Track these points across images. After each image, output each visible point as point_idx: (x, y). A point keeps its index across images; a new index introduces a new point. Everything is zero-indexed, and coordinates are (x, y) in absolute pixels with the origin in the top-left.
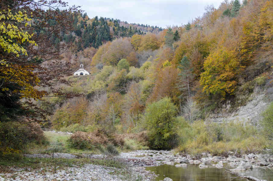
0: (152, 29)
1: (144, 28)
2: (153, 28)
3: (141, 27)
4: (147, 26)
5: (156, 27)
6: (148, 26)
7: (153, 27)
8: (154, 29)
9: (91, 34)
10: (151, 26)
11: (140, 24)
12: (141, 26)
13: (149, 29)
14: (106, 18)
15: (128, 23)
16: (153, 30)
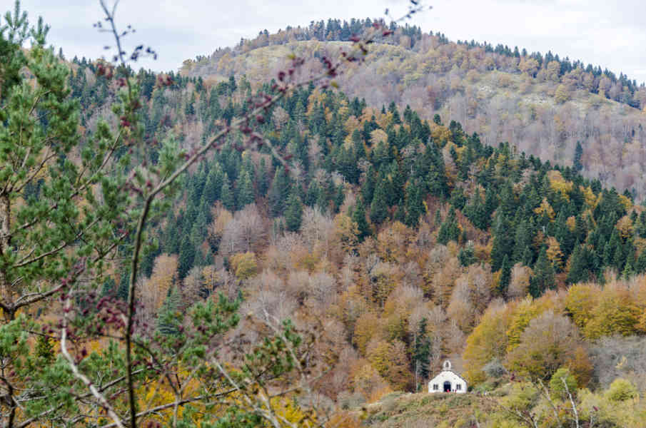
0: (536, 62)
1: (507, 59)
2: (541, 61)
3: (495, 56)
4: (517, 54)
5: (549, 56)
6: (520, 51)
7: (537, 57)
8: (543, 65)
9: (389, 177)
10: (529, 53)
11: (494, 47)
12: (497, 51)
13: (525, 64)
14: (368, 19)
15: (449, 40)
16: (539, 68)
